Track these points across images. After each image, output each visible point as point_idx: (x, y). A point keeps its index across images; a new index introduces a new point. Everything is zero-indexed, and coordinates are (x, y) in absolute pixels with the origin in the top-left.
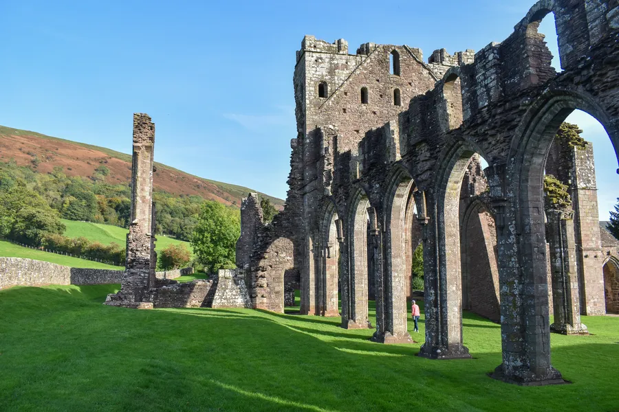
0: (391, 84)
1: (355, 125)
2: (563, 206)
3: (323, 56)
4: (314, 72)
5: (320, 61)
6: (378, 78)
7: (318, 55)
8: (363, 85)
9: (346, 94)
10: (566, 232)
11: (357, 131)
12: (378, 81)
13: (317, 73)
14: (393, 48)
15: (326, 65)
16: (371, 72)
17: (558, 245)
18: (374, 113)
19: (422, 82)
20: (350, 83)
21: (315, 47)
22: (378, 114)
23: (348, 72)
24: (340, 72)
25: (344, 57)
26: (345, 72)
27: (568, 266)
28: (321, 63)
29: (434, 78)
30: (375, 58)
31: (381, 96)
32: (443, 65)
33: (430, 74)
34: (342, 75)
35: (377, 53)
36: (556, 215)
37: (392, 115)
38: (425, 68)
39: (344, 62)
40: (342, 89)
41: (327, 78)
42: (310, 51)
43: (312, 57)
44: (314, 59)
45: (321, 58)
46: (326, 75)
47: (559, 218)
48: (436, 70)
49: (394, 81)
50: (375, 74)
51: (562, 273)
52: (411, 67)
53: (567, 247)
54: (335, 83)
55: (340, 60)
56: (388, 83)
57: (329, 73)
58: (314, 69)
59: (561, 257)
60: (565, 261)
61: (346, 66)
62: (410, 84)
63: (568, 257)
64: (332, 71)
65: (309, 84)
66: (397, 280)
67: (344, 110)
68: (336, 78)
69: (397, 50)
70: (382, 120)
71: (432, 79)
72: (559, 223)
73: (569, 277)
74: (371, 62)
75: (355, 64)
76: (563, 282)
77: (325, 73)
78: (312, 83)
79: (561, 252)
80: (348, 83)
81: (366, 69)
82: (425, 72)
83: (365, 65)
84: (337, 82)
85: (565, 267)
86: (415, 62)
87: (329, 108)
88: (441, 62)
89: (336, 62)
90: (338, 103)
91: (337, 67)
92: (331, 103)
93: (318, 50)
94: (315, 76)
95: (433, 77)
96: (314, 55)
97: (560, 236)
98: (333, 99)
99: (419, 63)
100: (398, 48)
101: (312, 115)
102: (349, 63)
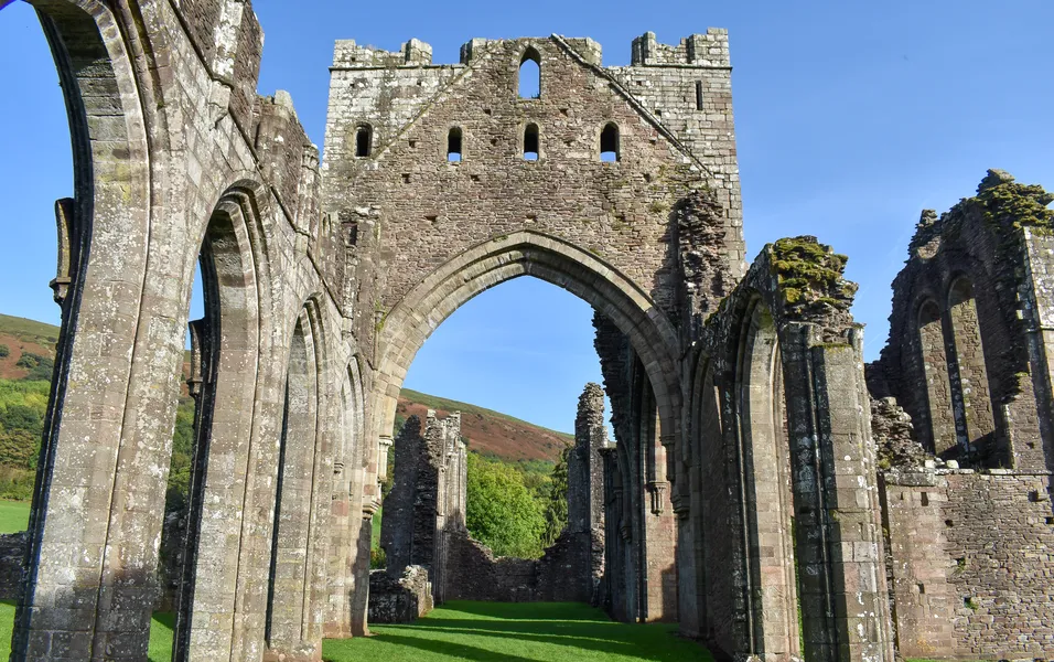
0: (519, 116)
1: (429, 205)
2: (818, 308)
3: (367, 74)
4: (345, 108)
5: (361, 85)
6: (489, 106)
7: (357, 74)
8: (453, 123)
9: (412, 144)
10: (823, 382)
11: (433, 219)
12: (488, 112)
13: (353, 109)
14: (527, 43)
15: (375, 92)
16: (472, 97)
17: (803, 427)
18: (475, 178)
19: (592, 105)
20: (425, 123)
21: (353, 59)
22: (484, 179)
23: (420, 100)
24: (403, 101)
25: (413, 72)
26: (413, 102)
27: (834, 489)
28: (362, 89)
29: (622, 95)
30: (483, 67)
31: (493, 142)
32: (645, 66)
33: (611, 86)
34: (406, 107)
35: (489, 56)
36: (795, 334)
37: (516, 178)
38: (599, 74)
39: (413, 82)
40: (403, 136)
41: (371, 116)
42: (340, 69)
43: (346, 79)
44: (347, 84)
45: (363, 80)
46: (372, 111)
47: (804, 344)
48: (628, 78)
49: (525, 110)
50: (482, 99)
51: (817, 514)
52: (566, 78)
53: (828, 430)
54: (389, 126)
55: (404, 79)
56: (511, 114)
57: (377, 106)
58: (347, 102)
59: (812, 462)
60: (824, 477)
61: (417, 90)
62: (564, 111)
63: (832, 461)
64: (384, 104)
65: (333, 131)
66: (217, 515)
67: (406, 176)
68: (393, 115)
69: (535, 46)
70: (492, 192)
71: (618, 98)
72: (803, 360)
73: (837, 524)
74: (475, 75)
75: (436, 83)
76: (819, 541)
77: (368, 108)
78: (340, 128)
79: (812, 449)
80: (419, 121)
81: (460, 90)
82: (601, 85)
83: (460, 82)
84: (394, 122)
85: (825, 492)
86: (577, 66)
87: (371, 176)
88: (643, 61)
89: (394, 84)
90: (392, 163)
91: (396, 92)
92: (376, 165)
93: (359, 65)
94: (347, 115)
95: (618, 92)
96: (350, 75)
97: (808, 398)
98: (381, 157)
99: (586, 66)
100: (538, 42)
101: (332, 193)
102: (423, 84)
